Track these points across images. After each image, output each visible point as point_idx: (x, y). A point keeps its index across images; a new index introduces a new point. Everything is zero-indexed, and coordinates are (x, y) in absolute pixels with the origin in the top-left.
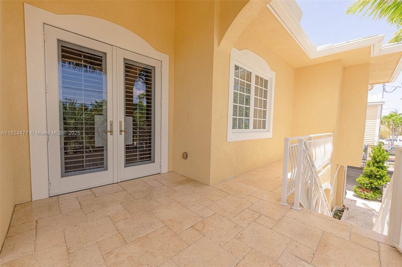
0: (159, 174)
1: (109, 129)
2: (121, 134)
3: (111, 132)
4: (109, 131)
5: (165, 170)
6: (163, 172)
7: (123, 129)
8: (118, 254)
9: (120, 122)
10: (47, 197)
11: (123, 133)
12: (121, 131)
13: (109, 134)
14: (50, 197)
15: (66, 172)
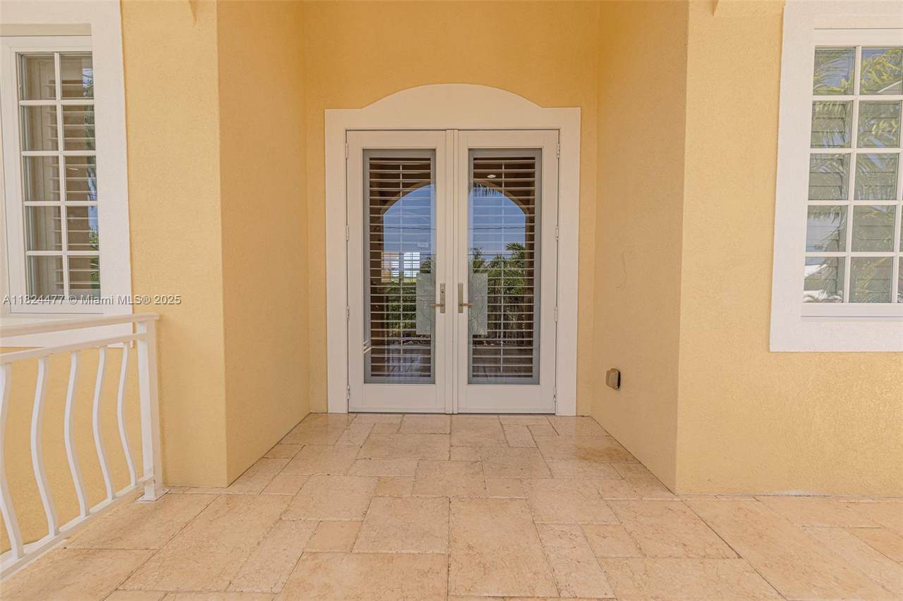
0: (550, 417)
1: (438, 301)
2: (460, 311)
3: (442, 305)
4: (438, 305)
5: (567, 406)
6: (561, 411)
7: (465, 300)
8: (319, 567)
9: (460, 286)
10: (345, 411)
11: (465, 309)
12: (461, 305)
13: (438, 310)
14: (349, 413)
15: (372, 375)
